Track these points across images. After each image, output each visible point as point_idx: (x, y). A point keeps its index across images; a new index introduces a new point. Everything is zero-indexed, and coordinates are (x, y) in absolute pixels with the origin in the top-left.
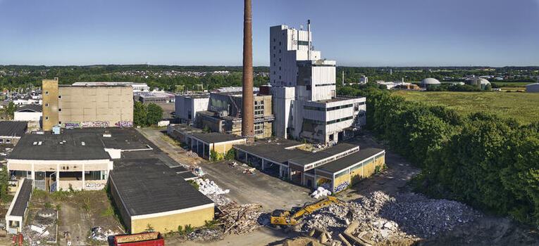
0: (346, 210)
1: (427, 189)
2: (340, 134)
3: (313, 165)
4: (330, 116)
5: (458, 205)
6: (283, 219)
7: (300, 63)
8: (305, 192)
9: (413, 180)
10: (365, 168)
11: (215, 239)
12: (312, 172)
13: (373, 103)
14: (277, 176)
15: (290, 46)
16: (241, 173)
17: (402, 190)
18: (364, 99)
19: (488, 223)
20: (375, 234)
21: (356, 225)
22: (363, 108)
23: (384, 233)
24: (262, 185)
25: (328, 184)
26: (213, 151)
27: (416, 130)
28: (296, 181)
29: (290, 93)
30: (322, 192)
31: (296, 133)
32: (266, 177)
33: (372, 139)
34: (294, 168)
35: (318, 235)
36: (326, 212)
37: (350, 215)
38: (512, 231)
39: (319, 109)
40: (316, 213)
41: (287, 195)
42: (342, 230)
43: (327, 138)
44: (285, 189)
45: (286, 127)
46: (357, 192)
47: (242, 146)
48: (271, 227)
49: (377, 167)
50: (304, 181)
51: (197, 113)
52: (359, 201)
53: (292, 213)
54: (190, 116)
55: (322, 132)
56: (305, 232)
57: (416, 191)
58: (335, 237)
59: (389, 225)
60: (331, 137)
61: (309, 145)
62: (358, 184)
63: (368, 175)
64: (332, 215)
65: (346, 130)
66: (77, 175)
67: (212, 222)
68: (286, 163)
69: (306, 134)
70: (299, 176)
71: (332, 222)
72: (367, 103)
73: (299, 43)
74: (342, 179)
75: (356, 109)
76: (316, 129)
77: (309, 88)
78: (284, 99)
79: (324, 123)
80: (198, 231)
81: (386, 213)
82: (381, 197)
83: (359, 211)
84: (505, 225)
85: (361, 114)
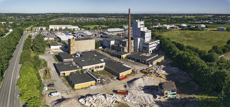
0: (156, 69)
1: (172, 65)
2: (153, 51)
3: (148, 60)
4: (150, 46)
5: (177, 68)
6: (145, 71)
7: (142, 32)
8: (147, 66)
9: (170, 63)
10: (159, 60)
11: (134, 75)
12: (148, 61)
13: (161, 41)
14: (140, 62)
15: (139, 26)
16: (131, 62)
17: (167, 65)
18: (159, 41)
19: (182, 72)
20: (161, 73)
21: (158, 71)
22: (159, 43)
23: (163, 73)
24: (137, 65)
25: (152, 64)
26: (122, 57)
27: (172, 51)
28: (145, 63)
29: (139, 39)
30: (150, 66)
31: (141, 50)
32: (137, 63)
33: (161, 52)
34: (144, 60)
35: (152, 73)
36: (152, 69)
37: (157, 69)
38: (186, 74)
39: (147, 44)
40: (151, 69)
41: (143, 66)
42: (156, 72)
43: (149, 52)
44: (143, 65)
45: (138, 48)
46: (158, 65)
47: (129, 55)
48: (143, 72)
49: (162, 60)
50: (146, 63)
51: (112, 45)
52: (158, 67)
53: (146, 70)
54: (109, 46)
55: (148, 50)
56: (149, 73)
57: (170, 65)
58: (155, 73)
59: (164, 71)
60: (150, 51)
61: (145, 54)
62: (158, 64)
63: (160, 62)
64: (153, 70)
65: (154, 49)
66: (98, 67)
67: (132, 73)
68: (142, 59)
69: (143, 50)
70: (145, 62)
71: (153, 71)
72: (160, 41)
73: (141, 25)
74: (155, 63)
75: (157, 43)
76: (146, 50)
77: (144, 38)
78: (138, 41)
79: (148, 48)
80: (130, 75)
81: (163, 69)
82: (163, 66)
83: (158, 69)
84: (185, 73)
85: (158, 45)
